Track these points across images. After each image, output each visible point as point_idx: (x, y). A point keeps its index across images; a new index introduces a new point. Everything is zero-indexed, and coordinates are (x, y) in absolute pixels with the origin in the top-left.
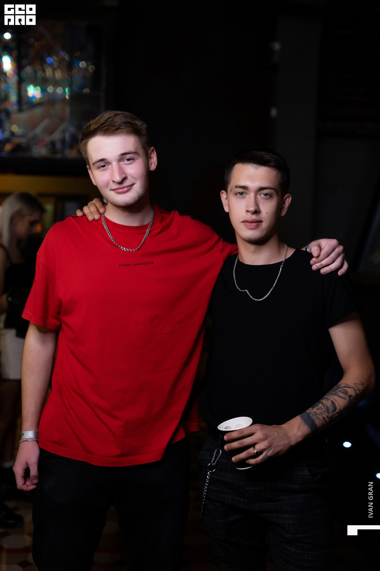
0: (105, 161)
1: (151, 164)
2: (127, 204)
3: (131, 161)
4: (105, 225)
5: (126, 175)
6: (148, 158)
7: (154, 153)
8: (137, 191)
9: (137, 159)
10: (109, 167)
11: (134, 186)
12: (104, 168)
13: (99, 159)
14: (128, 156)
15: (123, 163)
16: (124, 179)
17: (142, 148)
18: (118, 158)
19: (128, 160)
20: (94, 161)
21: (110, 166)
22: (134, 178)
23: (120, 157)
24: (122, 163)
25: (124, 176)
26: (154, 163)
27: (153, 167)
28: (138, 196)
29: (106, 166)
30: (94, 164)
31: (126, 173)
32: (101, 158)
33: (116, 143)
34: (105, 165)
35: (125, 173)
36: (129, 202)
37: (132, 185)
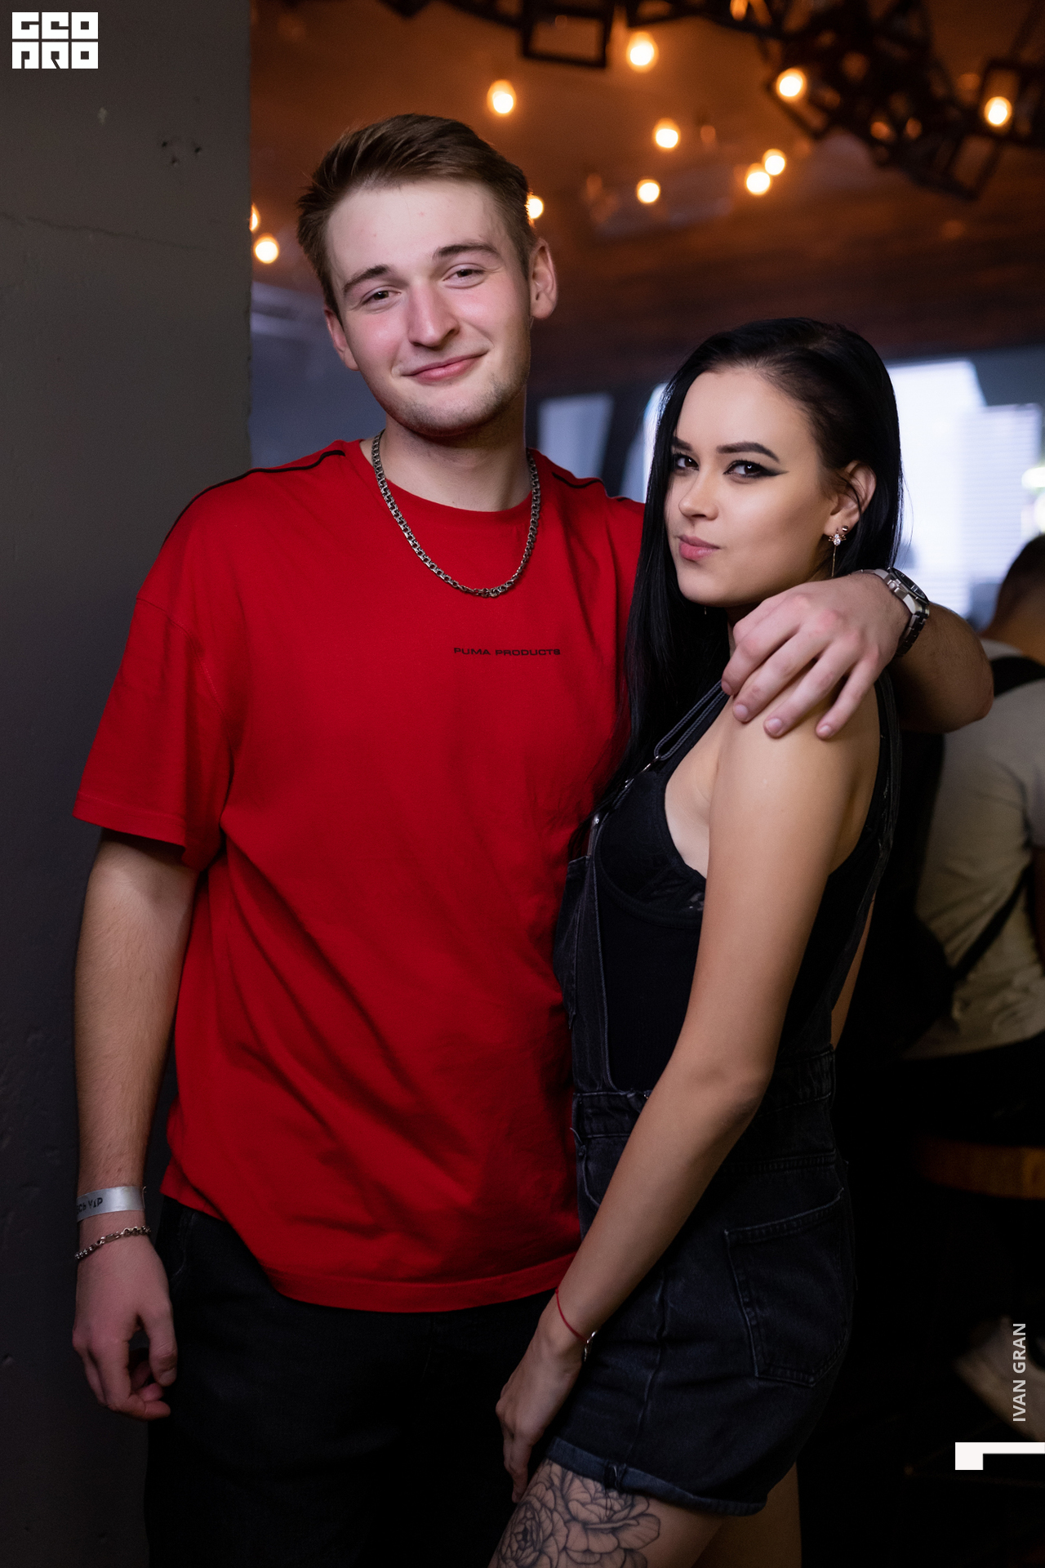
0: (384, 276)
1: (537, 297)
2: (460, 420)
3: (473, 279)
4: (385, 490)
5: (457, 321)
6: (525, 273)
7: (546, 261)
8: (493, 375)
9: (492, 272)
10: (398, 297)
11: (486, 360)
12: (383, 300)
13: (365, 270)
14: (463, 260)
15: (448, 282)
16: (453, 333)
17: (507, 237)
18: (430, 263)
19: (464, 273)
20: (349, 278)
21: (403, 295)
22: (486, 334)
23: (438, 259)
24: (441, 283)
25: (450, 325)
26: (548, 295)
27: (543, 306)
28: (496, 391)
29: (390, 294)
30: (348, 287)
31: (457, 313)
32: (372, 266)
33: (422, 214)
34: (387, 292)
35: (452, 316)
36: (468, 411)
37: (477, 356)
